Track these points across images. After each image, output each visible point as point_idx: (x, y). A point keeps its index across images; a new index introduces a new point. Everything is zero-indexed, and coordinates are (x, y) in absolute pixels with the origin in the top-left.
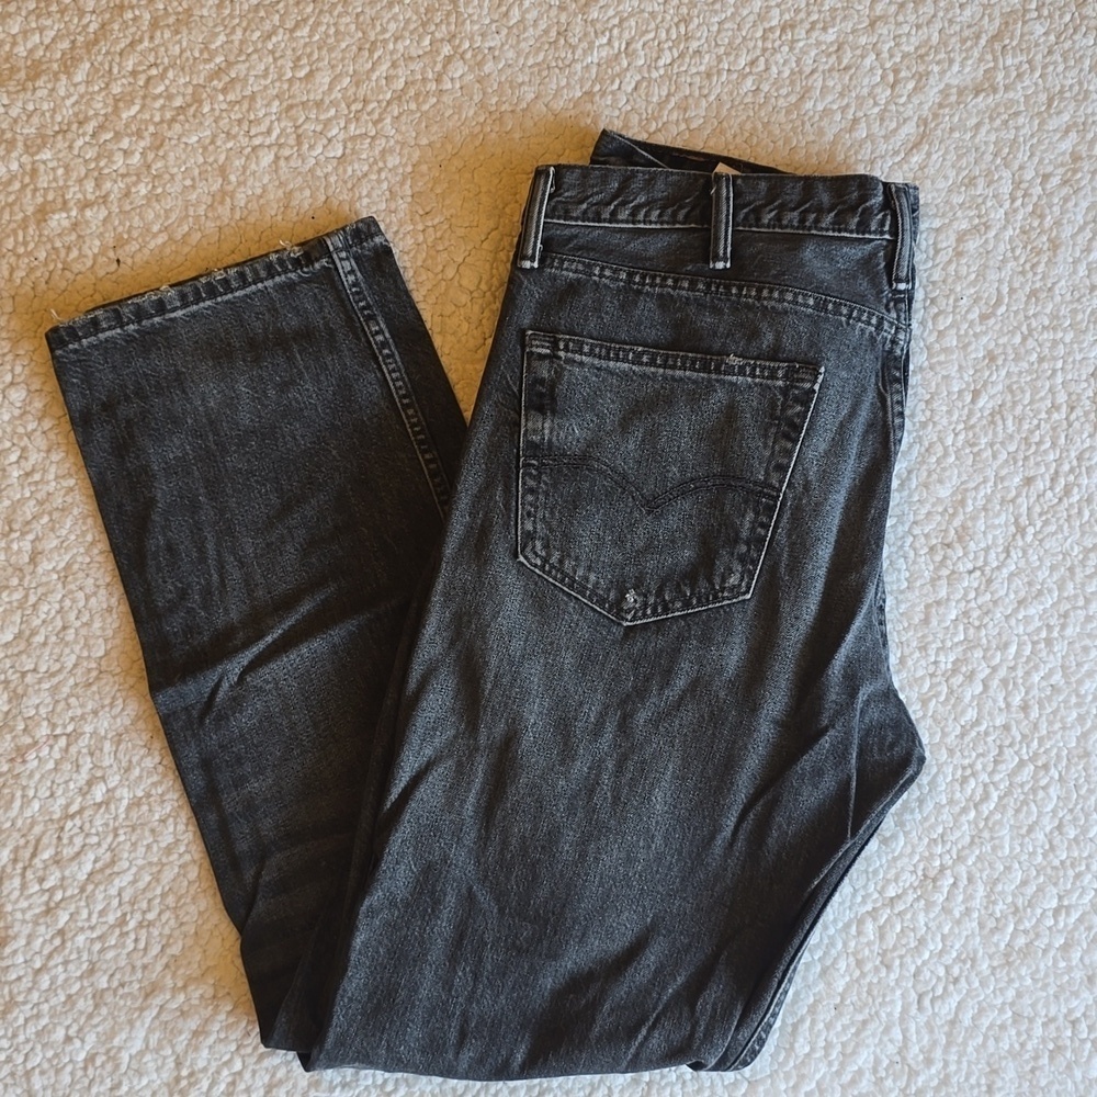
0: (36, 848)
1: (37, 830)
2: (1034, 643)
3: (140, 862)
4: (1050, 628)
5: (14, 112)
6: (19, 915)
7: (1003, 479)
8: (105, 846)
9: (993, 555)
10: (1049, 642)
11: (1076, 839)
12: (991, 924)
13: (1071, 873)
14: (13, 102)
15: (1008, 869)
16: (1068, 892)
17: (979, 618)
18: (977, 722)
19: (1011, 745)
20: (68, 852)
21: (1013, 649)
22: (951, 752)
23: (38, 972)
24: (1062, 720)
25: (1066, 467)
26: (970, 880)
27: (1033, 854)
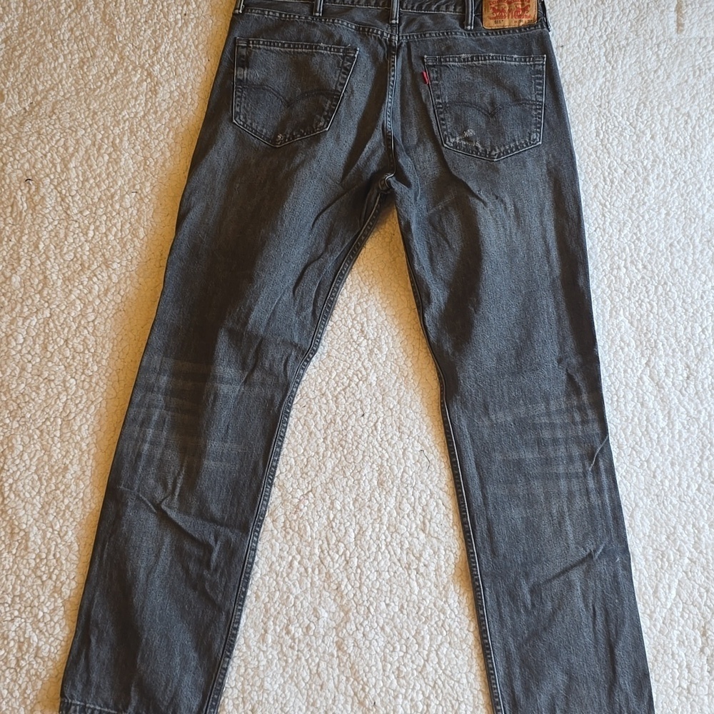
0: (328, 541)
1: (323, 534)
2: (634, 243)
3: (371, 521)
4: (636, 234)
5: (124, 263)
6: (338, 571)
7: (586, 191)
8: (354, 524)
9: (599, 221)
10: (638, 239)
11: (692, 302)
12: (685, 350)
13: (699, 315)
14: (121, 260)
15: (676, 327)
16: (702, 322)
17: (609, 245)
18: (632, 283)
19: (649, 283)
20: (341, 534)
21: (627, 249)
22: (629, 299)
23: (360, 588)
24: (660, 264)
25: (607, 174)
26: (667, 339)
27: (681, 316)
